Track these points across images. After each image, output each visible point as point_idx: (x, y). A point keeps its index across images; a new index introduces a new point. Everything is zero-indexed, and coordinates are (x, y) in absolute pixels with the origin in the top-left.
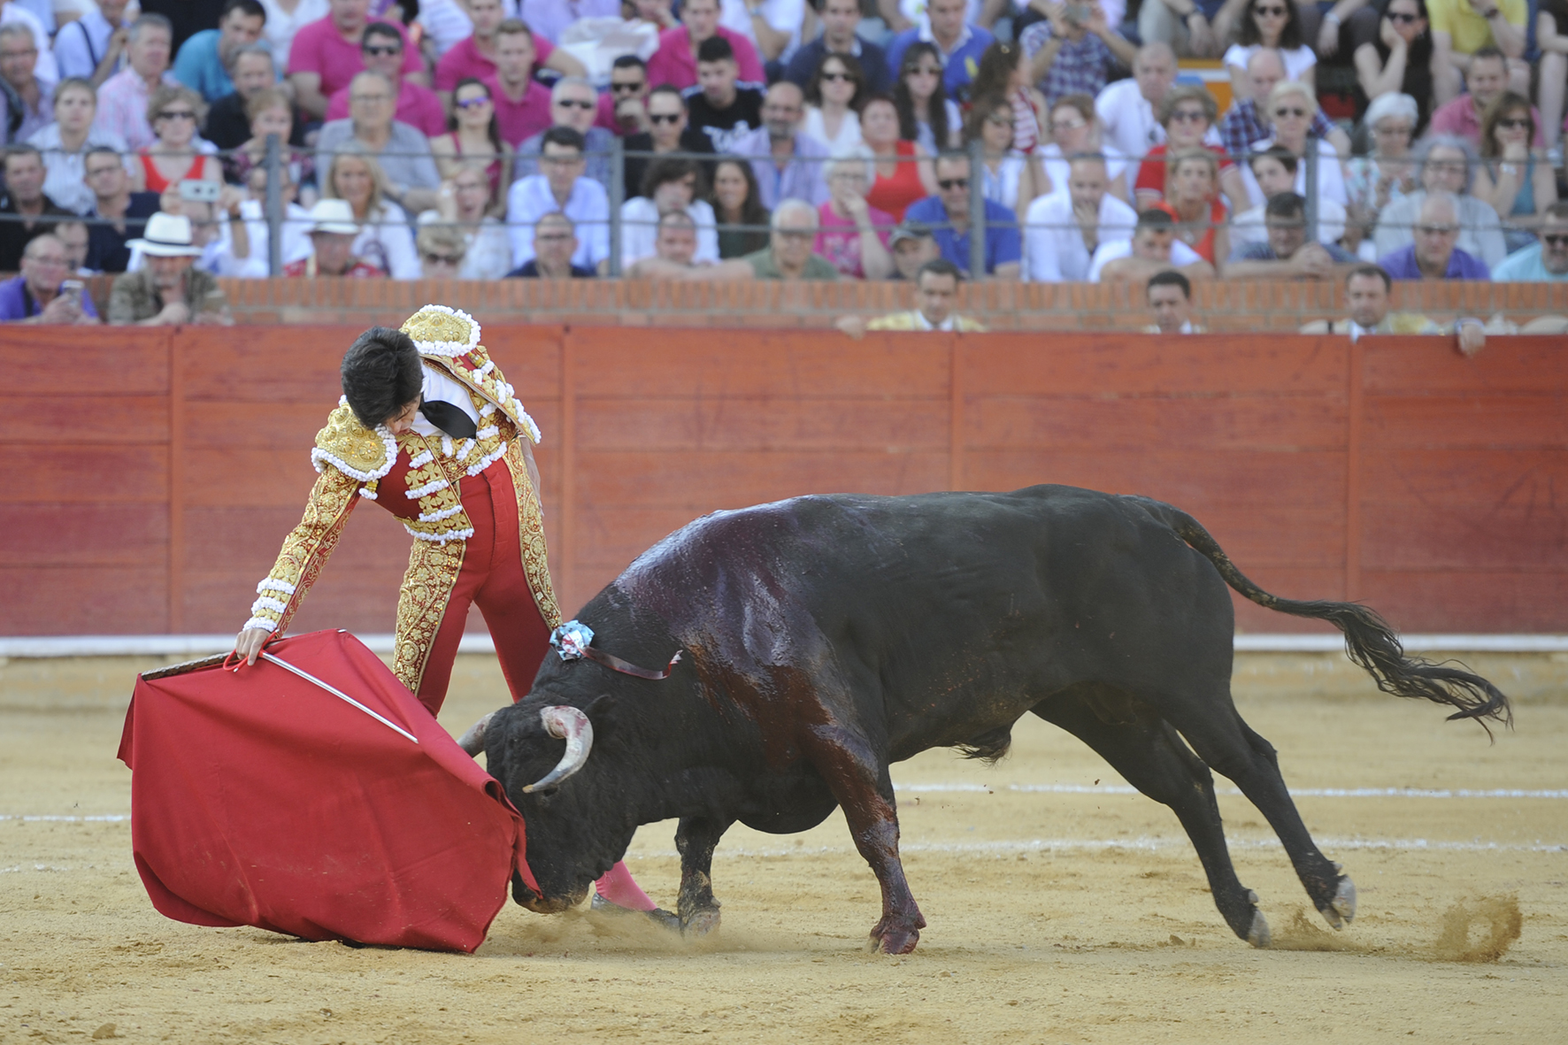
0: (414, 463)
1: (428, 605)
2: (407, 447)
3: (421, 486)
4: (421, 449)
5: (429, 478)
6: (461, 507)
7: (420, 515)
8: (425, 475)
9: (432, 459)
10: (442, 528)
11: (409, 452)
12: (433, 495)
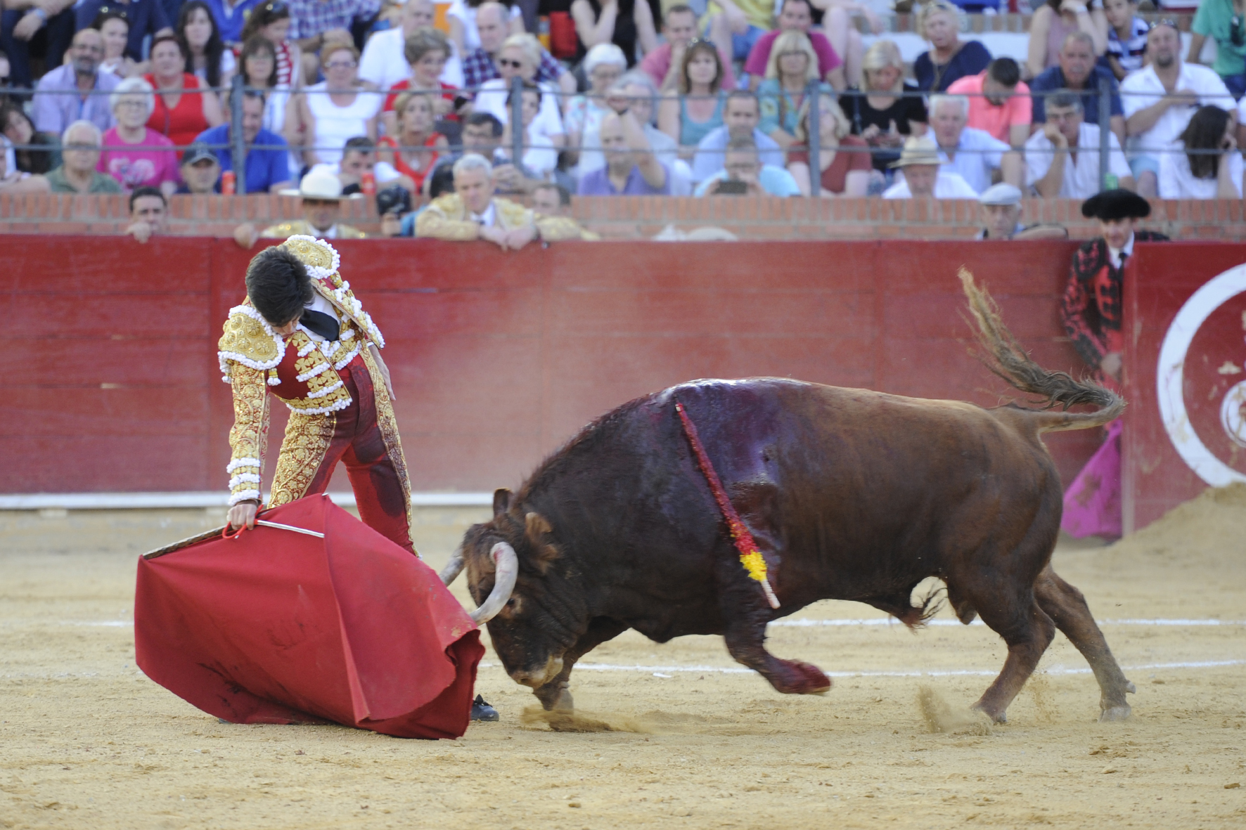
0: (302, 353)
1: (306, 463)
2: (293, 341)
3: (308, 370)
4: (305, 341)
5: (314, 363)
6: (341, 383)
7: (309, 394)
8: (310, 361)
9: (315, 347)
10: (326, 402)
11: (295, 345)
12: (319, 376)
